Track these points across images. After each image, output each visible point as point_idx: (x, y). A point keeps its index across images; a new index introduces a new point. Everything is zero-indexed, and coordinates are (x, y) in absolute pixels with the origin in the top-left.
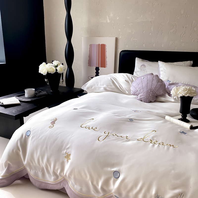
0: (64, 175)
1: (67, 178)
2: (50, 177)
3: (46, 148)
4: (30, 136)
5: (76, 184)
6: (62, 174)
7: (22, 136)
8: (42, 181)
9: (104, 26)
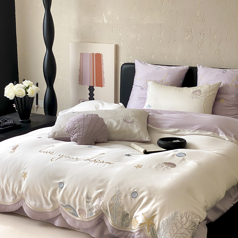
0: (22, 192)
1: (24, 197)
2: (9, 198)
3: (7, 169)
5: (31, 200)
6: (20, 192)
8: (2, 203)
9: (100, 27)
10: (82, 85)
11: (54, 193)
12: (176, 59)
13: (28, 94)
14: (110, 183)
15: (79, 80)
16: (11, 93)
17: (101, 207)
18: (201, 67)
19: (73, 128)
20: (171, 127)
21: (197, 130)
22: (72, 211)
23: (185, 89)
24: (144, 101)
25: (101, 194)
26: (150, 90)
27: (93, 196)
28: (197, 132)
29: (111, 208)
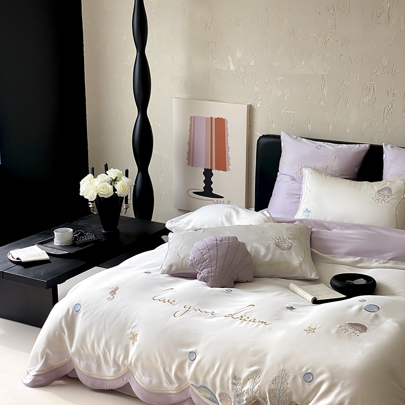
0: (129, 363)
1: (133, 369)
2: (109, 369)
3: (105, 327)
4: (80, 312)
5: (144, 375)
6: (126, 361)
7: (68, 311)
8: (97, 377)
9: (223, 76)
10: (192, 166)
11: (181, 367)
12: (348, 131)
13: (116, 192)
14: (269, 358)
15: (188, 159)
16: (92, 191)
17: (255, 393)
18: (389, 147)
19: (201, 260)
20: (349, 254)
21: (390, 260)
22: (209, 396)
23: (365, 184)
24: (297, 200)
25: (256, 373)
26: (308, 184)
27: (244, 376)
28: (390, 264)
29: (272, 395)
